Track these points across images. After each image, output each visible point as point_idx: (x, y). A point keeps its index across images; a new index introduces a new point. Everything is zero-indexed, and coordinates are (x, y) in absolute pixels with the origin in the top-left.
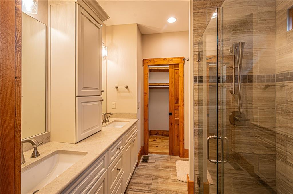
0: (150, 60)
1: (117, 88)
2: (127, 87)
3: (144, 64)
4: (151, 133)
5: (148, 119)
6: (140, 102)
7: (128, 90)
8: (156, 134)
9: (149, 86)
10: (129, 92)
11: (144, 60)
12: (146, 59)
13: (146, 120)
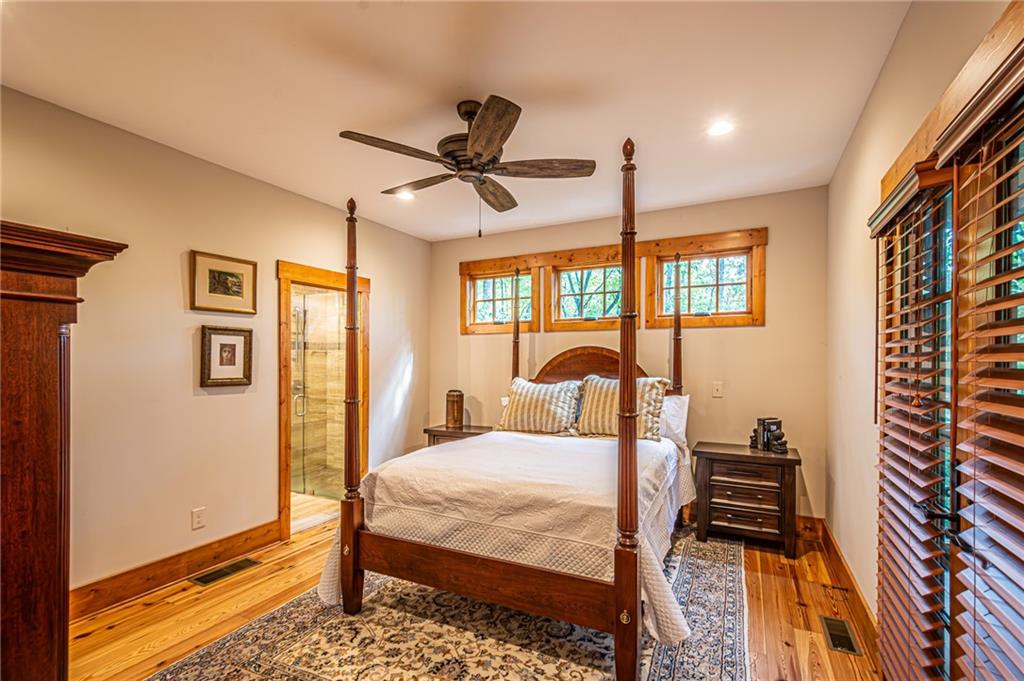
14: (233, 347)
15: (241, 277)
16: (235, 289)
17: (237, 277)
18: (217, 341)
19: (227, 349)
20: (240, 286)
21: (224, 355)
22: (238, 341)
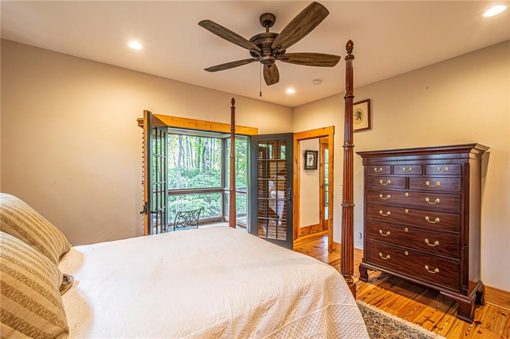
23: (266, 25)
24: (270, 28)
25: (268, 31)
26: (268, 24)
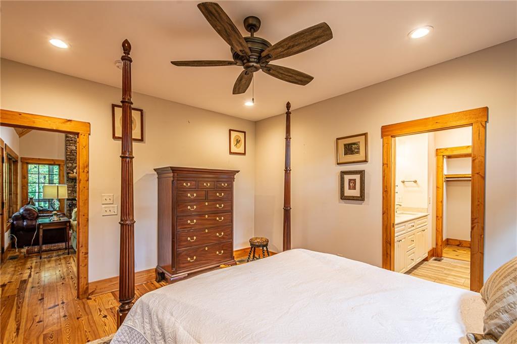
0: (446, 149)
1: (403, 182)
2: (415, 182)
3: (437, 155)
4: (449, 243)
5: (442, 217)
6: (431, 196)
7: (417, 184)
8: (458, 245)
9: (447, 178)
10: (418, 186)
11: (437, 149)
12: (440, 149)
13: (439, 218)
14: (355, 180)
15: (359, 144)
16: (356, 151)
17: (357, 144)
18: (347, 178)
19: (352, 181)
20: (359, 149)
21: (351, 185)
22: (357, 177)
23: (250, 30)
24: (254, 33)
25: (252, 35)
26: (253, 28)
